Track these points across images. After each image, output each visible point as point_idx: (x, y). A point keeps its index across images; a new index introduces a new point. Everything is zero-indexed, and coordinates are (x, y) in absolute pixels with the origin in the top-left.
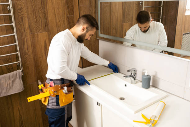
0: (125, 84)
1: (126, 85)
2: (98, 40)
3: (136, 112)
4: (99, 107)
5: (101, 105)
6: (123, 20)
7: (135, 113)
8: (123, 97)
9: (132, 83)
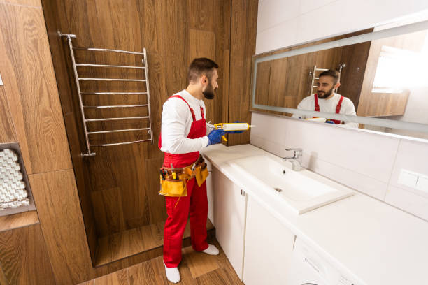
0: (282, 171)
1: (284, 172)
2: (251, 112)
3: (302, 213)
4: (243, 198)
5: (247, 195)
6: (286, 93)
7: (300, 214)
8: (279, 187)
9: (293, 169)
